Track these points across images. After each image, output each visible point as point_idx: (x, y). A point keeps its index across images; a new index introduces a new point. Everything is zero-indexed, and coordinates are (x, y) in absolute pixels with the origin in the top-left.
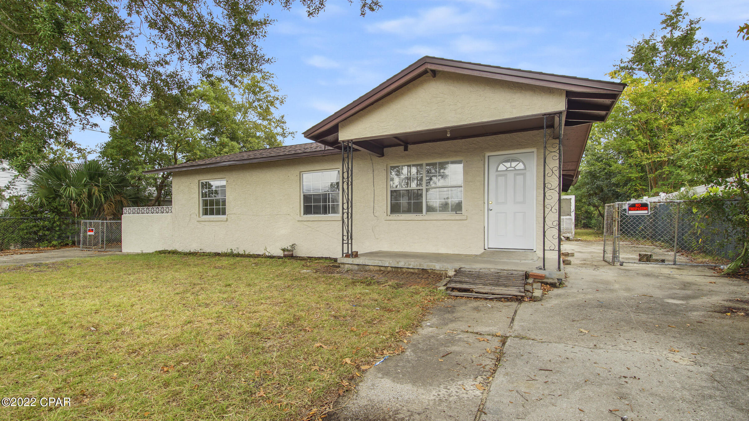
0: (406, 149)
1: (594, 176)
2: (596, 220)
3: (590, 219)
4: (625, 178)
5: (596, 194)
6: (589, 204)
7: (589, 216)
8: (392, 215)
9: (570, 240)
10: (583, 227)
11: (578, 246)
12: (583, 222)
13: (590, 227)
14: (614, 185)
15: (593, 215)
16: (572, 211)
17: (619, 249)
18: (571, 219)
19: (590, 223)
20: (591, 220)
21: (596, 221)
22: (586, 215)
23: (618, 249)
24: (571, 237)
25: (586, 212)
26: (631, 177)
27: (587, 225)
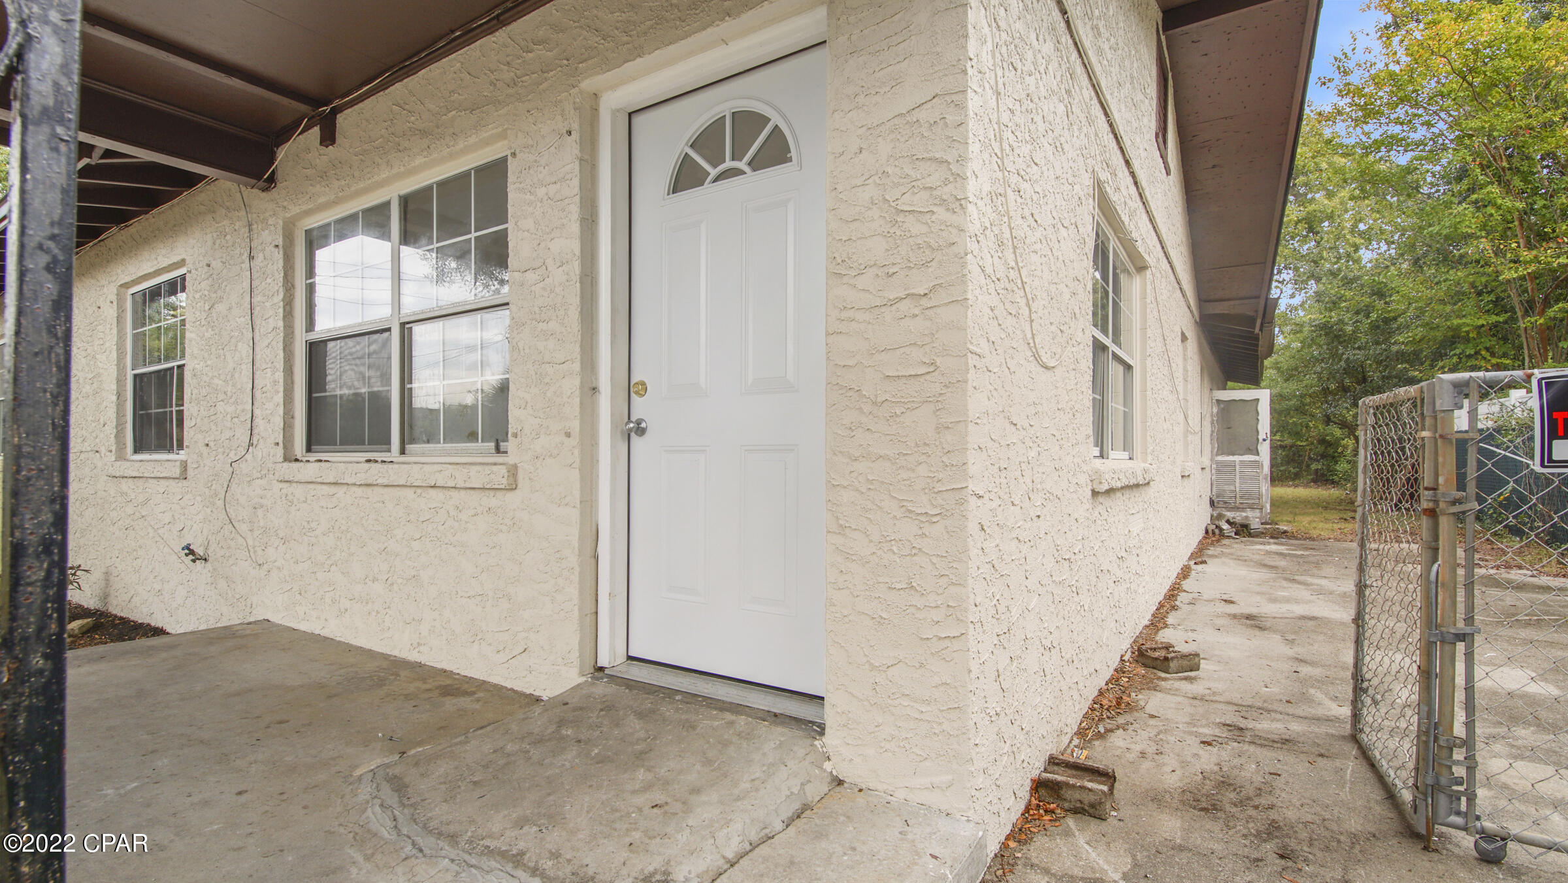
0: (329, 137)
1: (1337, 337)
2: (1349, 462)
3: (1335, 459)
4: (1439, 335)
5: (1345, 390)
6: (1328, 420)
7: (1331, 451)
8: (313, 457)
9: (1250, 535)
10: (1315, 481)
11: (1263, 574)
12: (1314, 467)
13: (1333, 482)
14: (1401, 356)
15: (1340, 450)
16: (1261, 437)
17: (1470, 725)
18: (1258, 465)
19: (1333, 472)
20: (1336, 462)
21: (1349, 466)
22: (1321, 449)
23: (1459, 730)
24: (1255, 524)
25: (1322, 441)
26: (1459, 326)
27: (1323, 475)
